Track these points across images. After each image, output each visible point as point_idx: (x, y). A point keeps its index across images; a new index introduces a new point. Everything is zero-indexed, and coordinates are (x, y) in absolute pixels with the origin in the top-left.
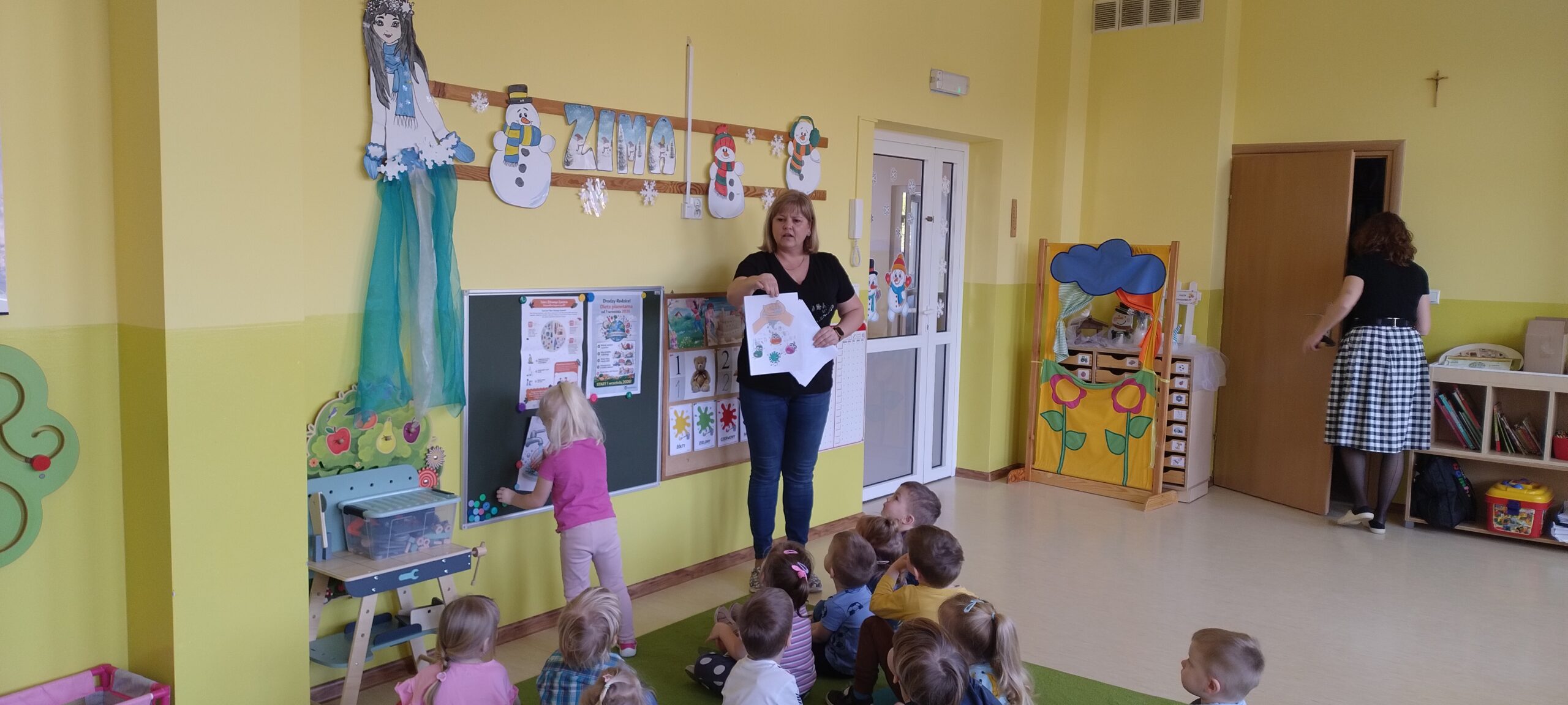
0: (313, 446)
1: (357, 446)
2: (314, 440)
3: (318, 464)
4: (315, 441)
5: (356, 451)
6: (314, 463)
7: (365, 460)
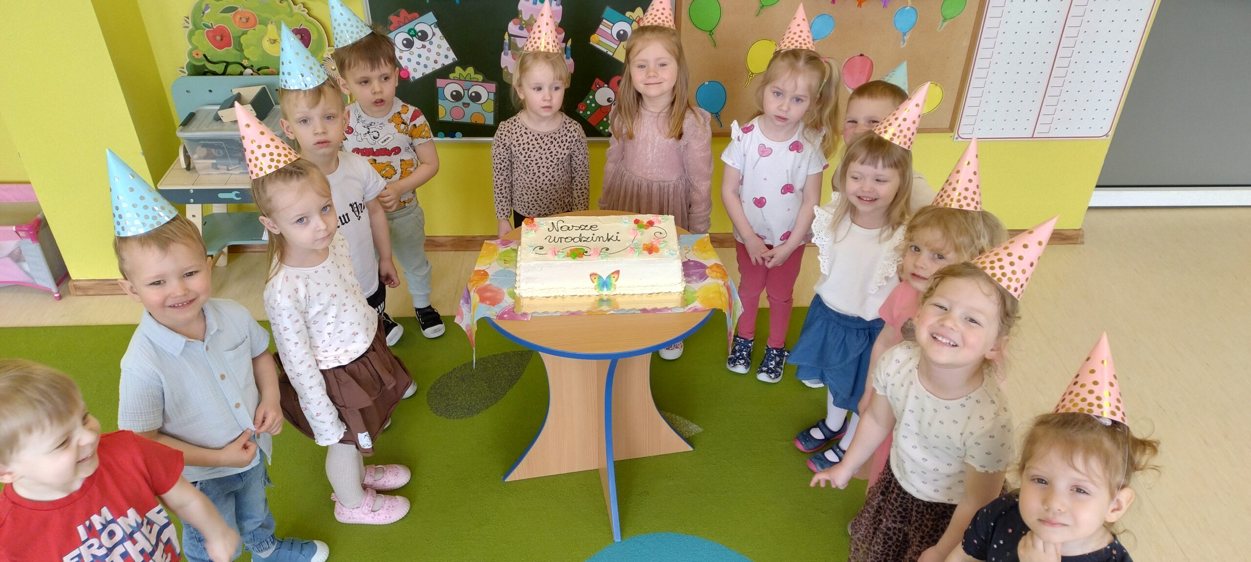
0: (194, 38)
1: (240, 45)
2: (191, 34)
3: (202, 56)
4: (194, 34)
5: (240, 48)
6: (197, 54)
7: (252, 59)
